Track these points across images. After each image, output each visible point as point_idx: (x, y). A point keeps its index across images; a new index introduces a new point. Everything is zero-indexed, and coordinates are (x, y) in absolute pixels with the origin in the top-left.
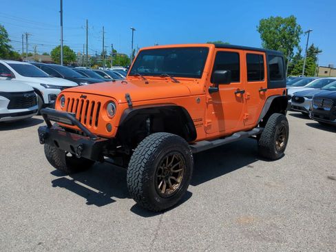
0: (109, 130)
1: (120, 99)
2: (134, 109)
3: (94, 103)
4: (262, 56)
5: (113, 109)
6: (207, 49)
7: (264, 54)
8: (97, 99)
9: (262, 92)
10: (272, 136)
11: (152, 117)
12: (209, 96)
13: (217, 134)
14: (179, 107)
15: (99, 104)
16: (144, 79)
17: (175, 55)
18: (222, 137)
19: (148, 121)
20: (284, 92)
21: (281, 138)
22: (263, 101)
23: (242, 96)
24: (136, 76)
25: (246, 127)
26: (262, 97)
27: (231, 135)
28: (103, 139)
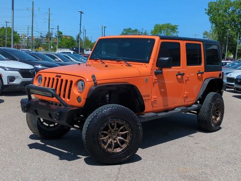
0: (79, 102)
1: (88, 79)
2: (98, 86)
3: (67, 81)
4: (200, 45)
5: (82, 85)
6: (153, 40)
7: (201, 43)
8: (69, 78)
9: (199, 75)
10: (209, 111)
11: (110, 93)
12: (155, 77)
13: (162, 107)
14: (132, 85)
15: (71, 82)
16: (103, 63)
17: (128, 44)
18: (166, 111)
19: (108, 96)
20: (220, 75)
21: (217, 113)
22: (201, 83)
23: (182, 78)
24: (96, 60)
25: (186, 103)
26: (200, 79)
27: (173, 109)
28: (74, 108)
